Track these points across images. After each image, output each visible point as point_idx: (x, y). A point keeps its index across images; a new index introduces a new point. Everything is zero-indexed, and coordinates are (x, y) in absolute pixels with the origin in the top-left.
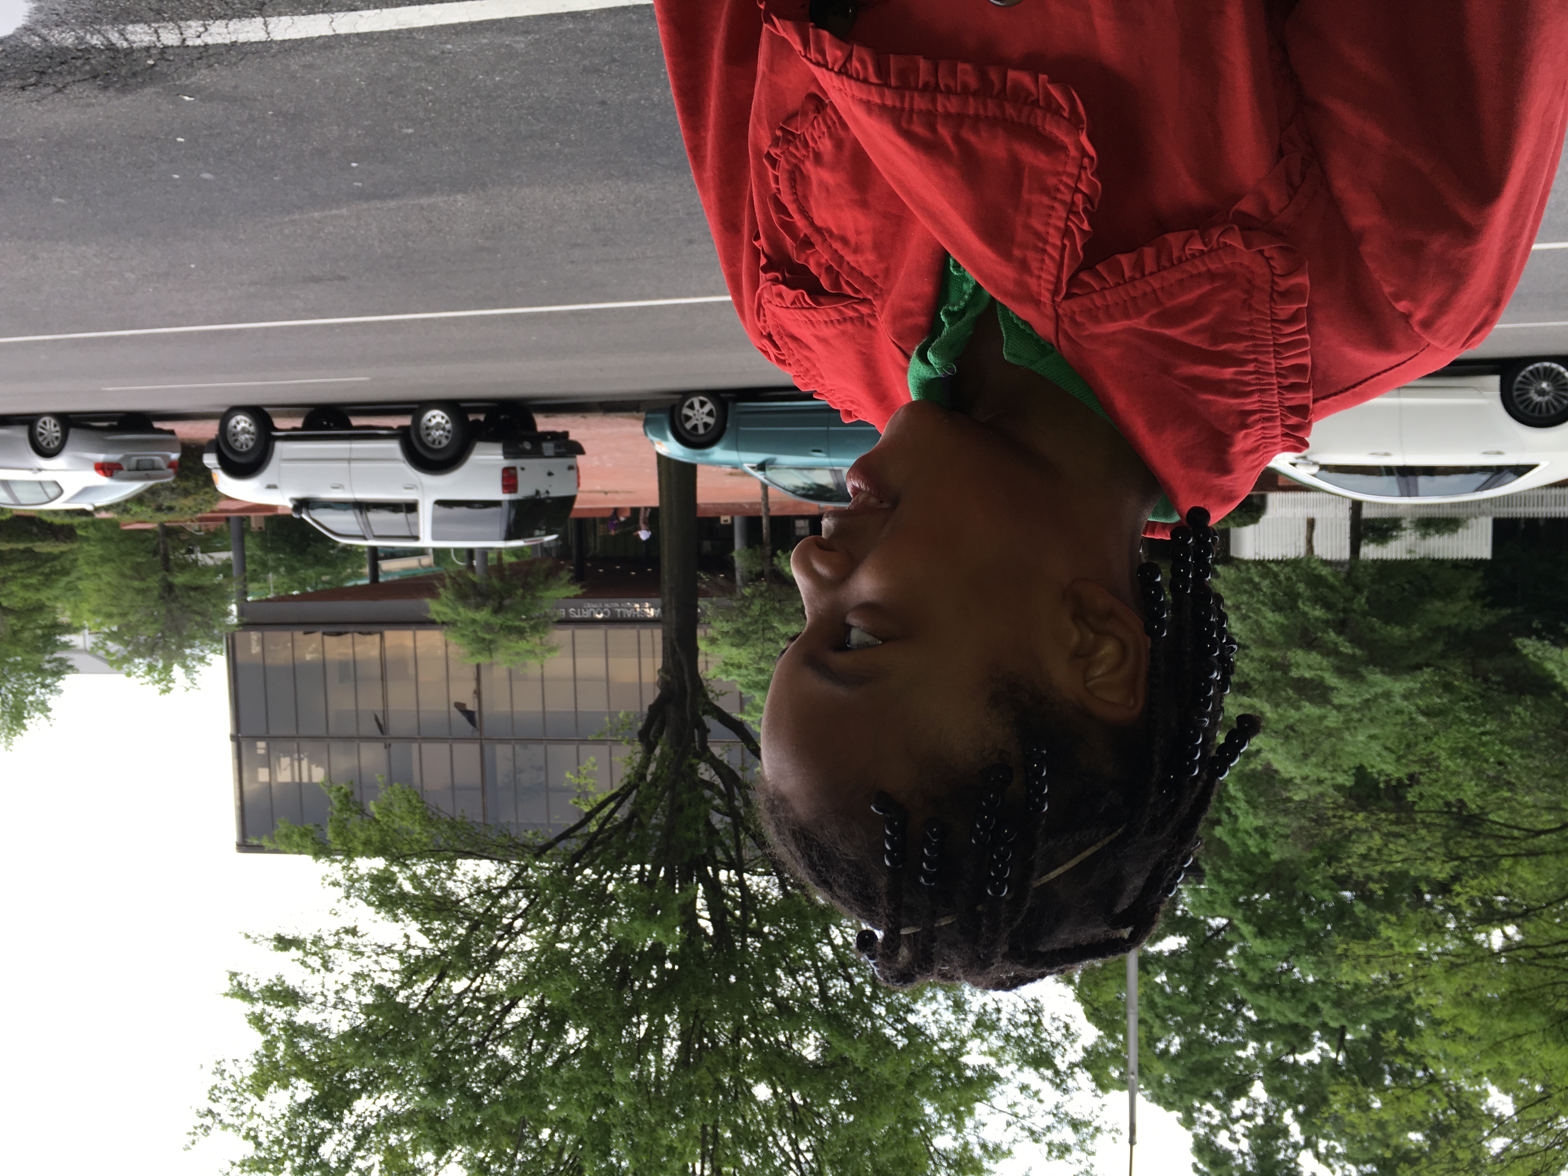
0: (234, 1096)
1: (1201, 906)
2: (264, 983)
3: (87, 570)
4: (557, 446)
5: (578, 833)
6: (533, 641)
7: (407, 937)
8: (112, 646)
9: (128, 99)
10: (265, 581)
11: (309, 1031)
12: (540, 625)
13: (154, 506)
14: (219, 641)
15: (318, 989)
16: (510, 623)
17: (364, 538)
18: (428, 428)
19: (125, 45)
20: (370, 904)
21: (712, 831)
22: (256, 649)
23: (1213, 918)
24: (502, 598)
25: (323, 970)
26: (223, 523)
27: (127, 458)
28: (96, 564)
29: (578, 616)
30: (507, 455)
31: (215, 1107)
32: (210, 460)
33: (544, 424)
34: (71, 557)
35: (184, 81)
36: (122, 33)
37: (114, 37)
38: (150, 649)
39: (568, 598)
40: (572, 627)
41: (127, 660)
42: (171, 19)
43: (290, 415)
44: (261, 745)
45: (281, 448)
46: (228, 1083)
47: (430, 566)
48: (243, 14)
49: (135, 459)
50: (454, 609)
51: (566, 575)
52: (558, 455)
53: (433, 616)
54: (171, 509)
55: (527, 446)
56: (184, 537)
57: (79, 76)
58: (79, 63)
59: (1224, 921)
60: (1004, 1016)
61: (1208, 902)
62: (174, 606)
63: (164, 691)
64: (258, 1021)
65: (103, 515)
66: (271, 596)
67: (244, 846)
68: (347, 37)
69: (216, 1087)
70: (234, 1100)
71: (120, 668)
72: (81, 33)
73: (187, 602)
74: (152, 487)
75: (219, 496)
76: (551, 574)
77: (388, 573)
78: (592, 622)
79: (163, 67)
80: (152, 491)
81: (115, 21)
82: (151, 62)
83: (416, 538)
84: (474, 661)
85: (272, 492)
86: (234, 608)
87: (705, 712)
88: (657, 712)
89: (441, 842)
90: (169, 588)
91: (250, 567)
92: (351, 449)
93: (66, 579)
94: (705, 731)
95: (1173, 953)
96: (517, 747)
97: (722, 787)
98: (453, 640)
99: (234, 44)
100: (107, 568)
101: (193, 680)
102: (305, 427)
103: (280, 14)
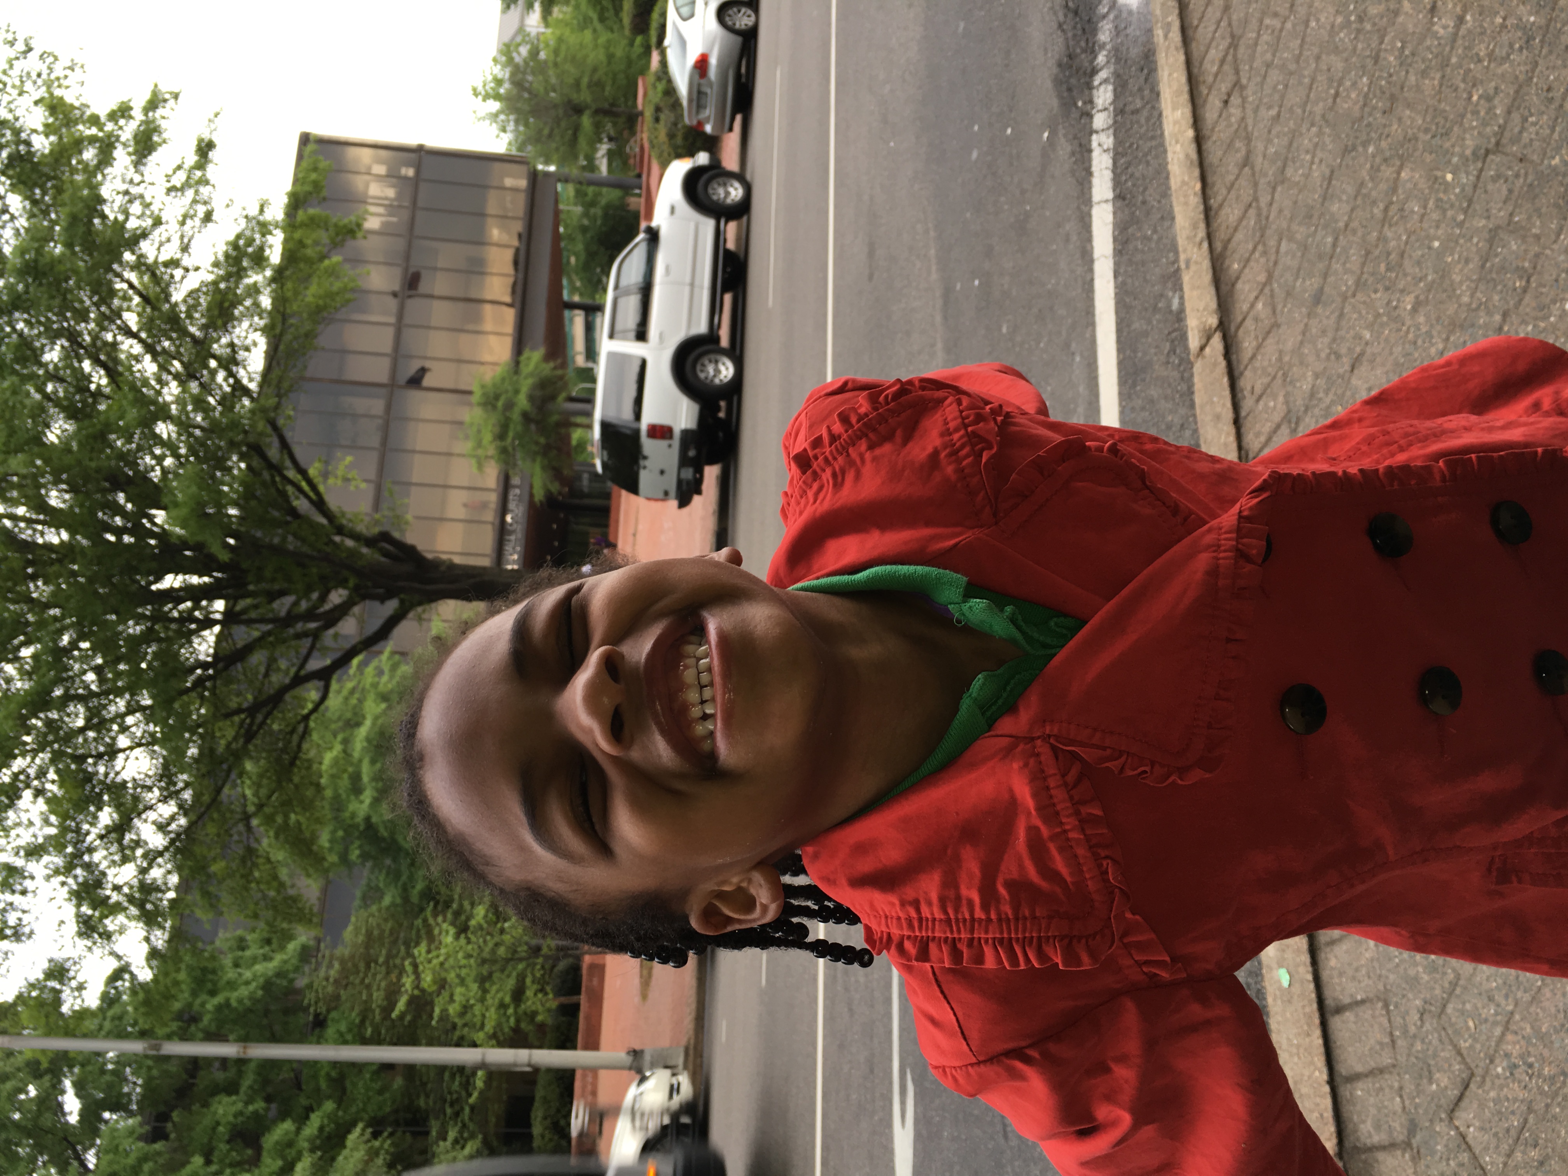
0: (44, 76)
1: (114, 1138)
2: (163, 124)
3: (602, 40)
4: (688, 482)
5: (286, 457)
6: (491, 449)
7: (197, 269)
8: (524, 51)
9: (1049, 84)
10: (576, 204)
11: (106, 158)
12: (506, 456)
13: (662, 105)
14: (519, 149)
15: (148, 178)
16: (512, 426)
17: (616, 287)
18: (717, 362)
19: (1096, 83)
20: (238, 237)
21: (273, 596)
22: (509, 182)
23: (97, 1155)
24: (537, 423)
25: (169, 185)
26: (637, 171)
27: (710, 85)
28: (607, 48)
29: (511, 497)
30: (685, 433)
31: (33, 56)
32: (703, 158)
33: (711, 473)
34: (616, 27)
35: (1061, 132)
36: (1105, 81)
37: (1103, 74)
38: (518, 81)
39: (531, 487)
40: (501, 489)
41: (510, 61)
42: (1115, 122)
43: (738, 239)
44: (410, 172)
45: (708, 225)
46: (58, 72)
47: (574, 362)
48: (1117, 182)
49: (709, 91)
50: (531, 375)
51: (555, 487)
52: (680, 482)
53: (526, 354)
54: (657, 120)
55: (692, 453)
56: (626, 133)
57: (1071, 43)
58: (1083, 44)
59: (91, 1166)
60: (17, 899)
61: (117, 1147)
62: (561, 112)
63: (475, 90)
64: (123, 112)
65: (655, 57)
66: (561, 207)
67: (305, 139)
68: (1091, 270)
69: (56, 59)
70: (39, 75)
71: (501, 52)
72: (1108, 47)
73: (563, 124)
74: (680, 105)
75: (664, 165)
76: (556, 473)
77: (571, 320)
78: (504, 509)
79: (1075, 114)
80: (676, 104)
81: (1117, 75)
82: (1080, 104)
83: (611, 336)
84: (476, 388)
85: (667, 210)
86: (552, 168)
87: (402, 602)
88: (409, 553)
89: (292, 321)
90: (578, 110)
91: (591, 190)
92: (702, 288)
93: (595, 16)
94: (383, 599)
95: (60, 1106)
96: (380, 421)
97: (322, 610)
98: (499, 370)
99: (1090, 174)
100: (602, 56)
101: (484, 119)
102: (727, 252)
103: (1115, 213)
